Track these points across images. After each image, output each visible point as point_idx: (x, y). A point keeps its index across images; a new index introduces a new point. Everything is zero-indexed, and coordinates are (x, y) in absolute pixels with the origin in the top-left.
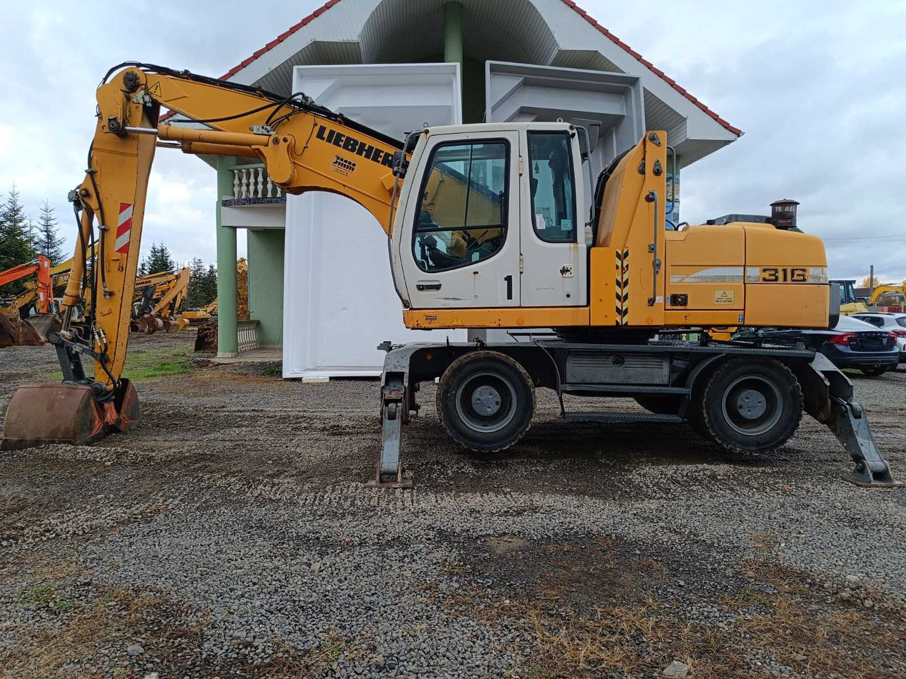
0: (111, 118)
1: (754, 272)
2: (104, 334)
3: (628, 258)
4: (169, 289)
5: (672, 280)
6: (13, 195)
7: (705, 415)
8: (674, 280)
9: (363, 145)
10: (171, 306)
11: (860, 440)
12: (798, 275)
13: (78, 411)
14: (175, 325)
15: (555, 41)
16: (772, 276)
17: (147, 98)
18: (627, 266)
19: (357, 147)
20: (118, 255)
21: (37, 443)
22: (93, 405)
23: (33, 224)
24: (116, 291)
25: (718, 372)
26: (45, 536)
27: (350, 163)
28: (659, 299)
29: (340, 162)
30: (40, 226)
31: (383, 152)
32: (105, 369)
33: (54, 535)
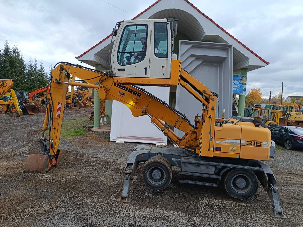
0: (56, 79)
1: (244, 142)
2: (52, 140)
3: (202, 135)
4: (86, 94)
5: (216, 143)
6: (41, 64)
7: (225, 186)
8: (217, 143)
9: (127, 88)
10: (86, 100)
11: (274, 200)
12: (259, 144)
13: (44, 163)
14: (87, 105)
15: (204, 32)
16: (250, 143)
17: (66, 73)
18: (202, 138)
19: (126, 89)
20: (57, 117)
21: (33, 172)
22: (49, 161)
23: (47, 72)
24: (56, 128)
25: (230, 172)
26: (26, 216)
27: (123, 93)
28: (212, 149)
29: (120, 93)
30: (49, 73)
31: (133, 90)
32: (52, 149)
33: (28, 216)
